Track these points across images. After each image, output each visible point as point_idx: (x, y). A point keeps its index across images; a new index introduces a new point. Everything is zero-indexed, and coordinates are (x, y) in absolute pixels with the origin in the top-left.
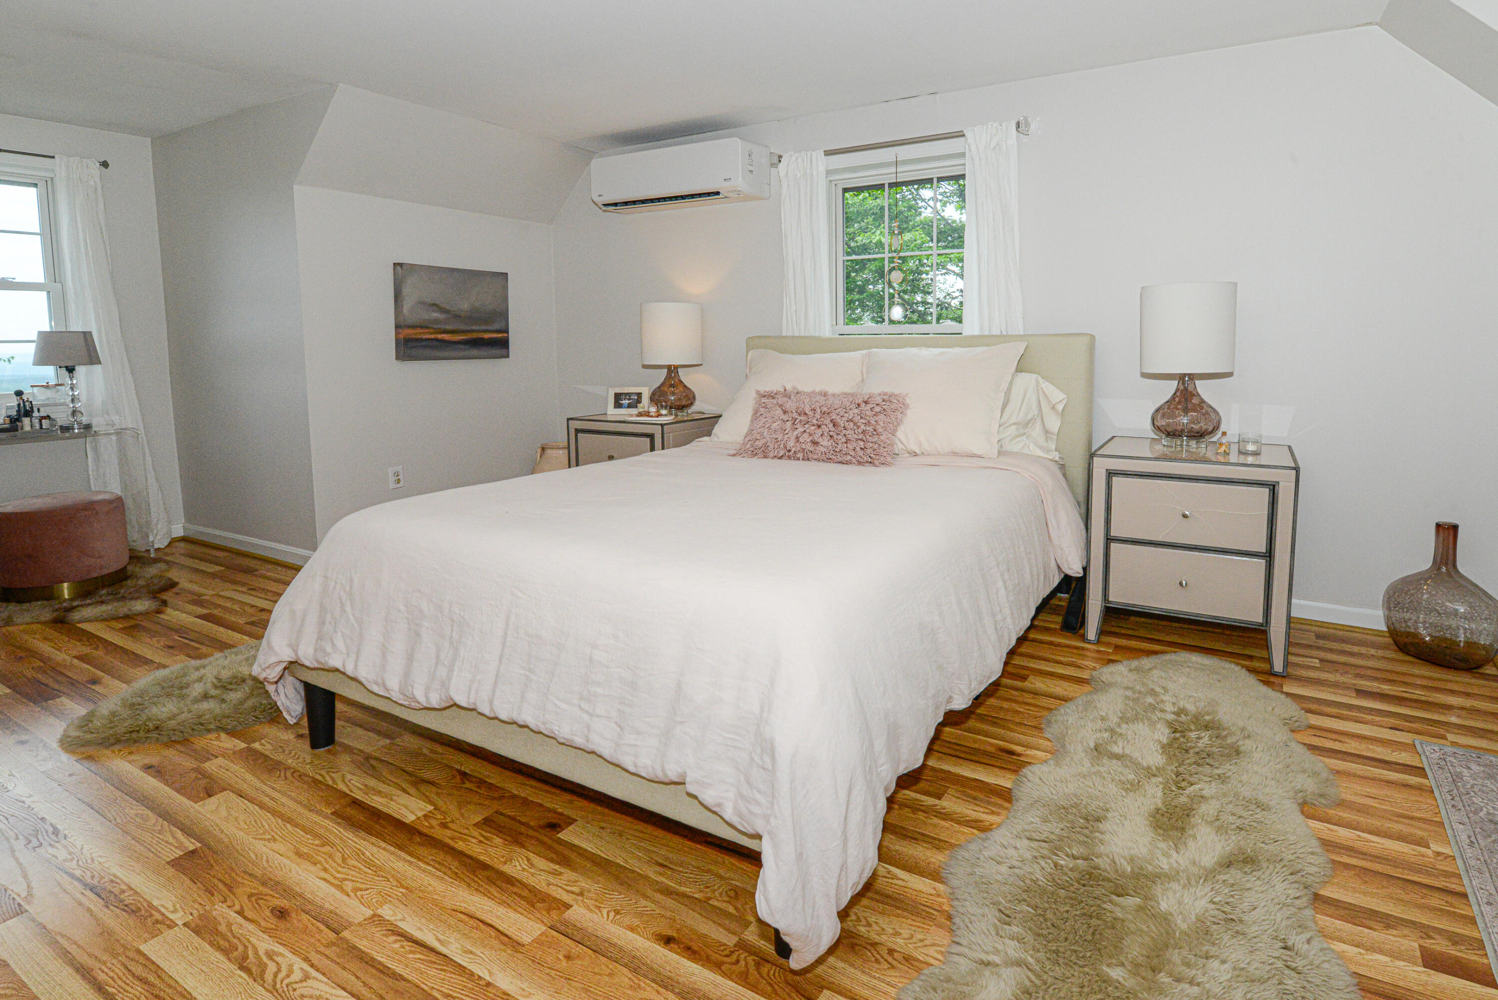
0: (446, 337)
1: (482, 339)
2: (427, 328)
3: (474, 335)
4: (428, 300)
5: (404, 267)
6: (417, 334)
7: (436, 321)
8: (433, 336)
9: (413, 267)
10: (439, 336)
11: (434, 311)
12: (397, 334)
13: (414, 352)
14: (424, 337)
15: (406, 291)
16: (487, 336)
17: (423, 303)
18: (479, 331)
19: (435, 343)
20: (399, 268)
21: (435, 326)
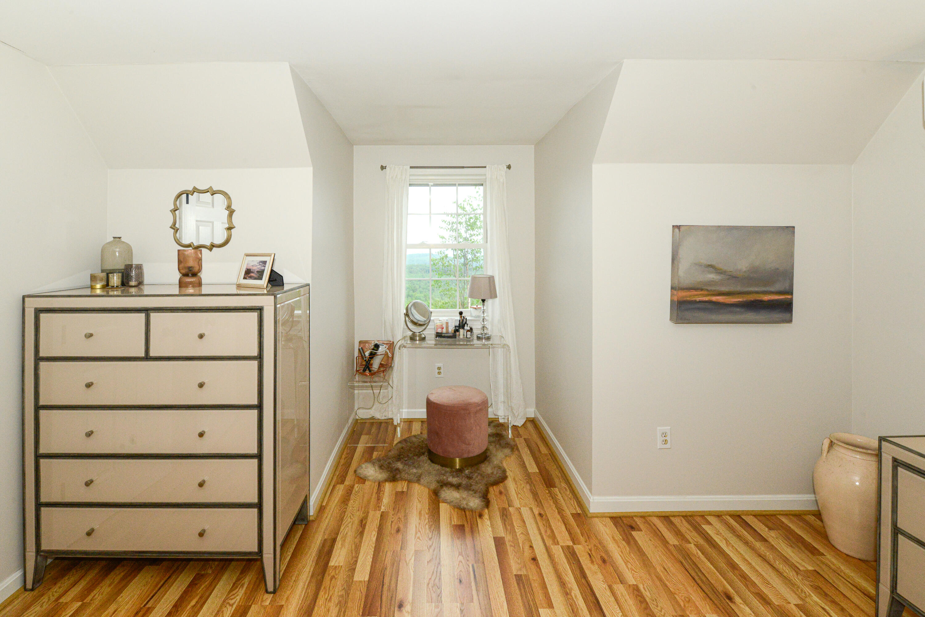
0: (720, 299)
1: (761, 301)
2: (702, 290)
3: (751, 298)
4: (704, 262)
5: (682, 229)
6: (690, 296)
7: (711, 283)
8: (707, 299)
9: (691, 229)
10: (714, 299)
11: (711, 273)
12: (672, 295)
13: (688, 314)
14: (698, 299)
15: (682, 253)
16: (766, 298)
17: (700, 265)
18: (757, 293)
19: (710, 306)
20: (677, 230)
21: (709, 288)
